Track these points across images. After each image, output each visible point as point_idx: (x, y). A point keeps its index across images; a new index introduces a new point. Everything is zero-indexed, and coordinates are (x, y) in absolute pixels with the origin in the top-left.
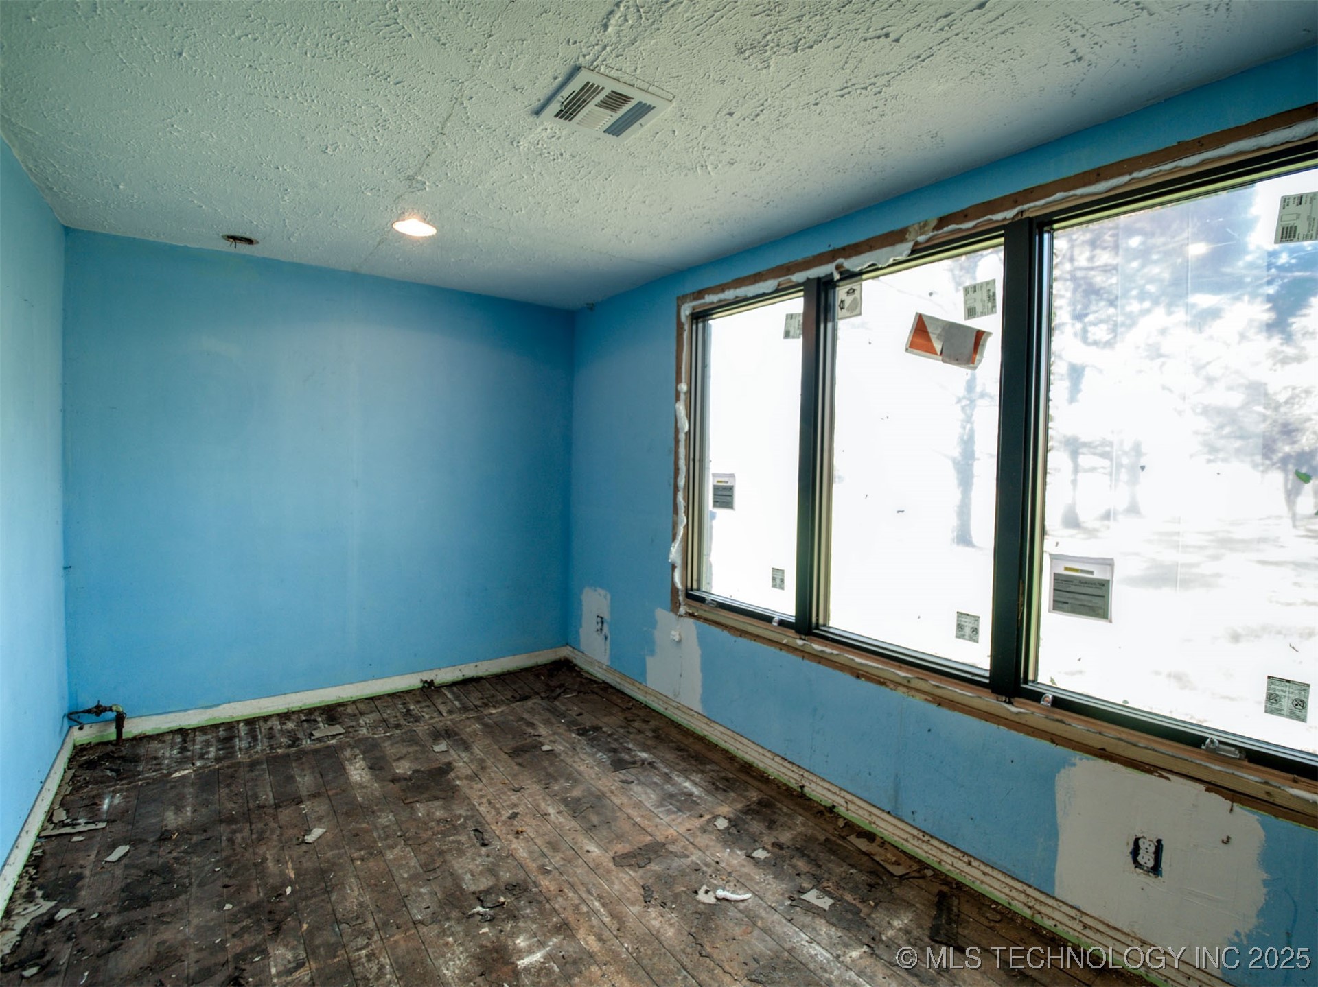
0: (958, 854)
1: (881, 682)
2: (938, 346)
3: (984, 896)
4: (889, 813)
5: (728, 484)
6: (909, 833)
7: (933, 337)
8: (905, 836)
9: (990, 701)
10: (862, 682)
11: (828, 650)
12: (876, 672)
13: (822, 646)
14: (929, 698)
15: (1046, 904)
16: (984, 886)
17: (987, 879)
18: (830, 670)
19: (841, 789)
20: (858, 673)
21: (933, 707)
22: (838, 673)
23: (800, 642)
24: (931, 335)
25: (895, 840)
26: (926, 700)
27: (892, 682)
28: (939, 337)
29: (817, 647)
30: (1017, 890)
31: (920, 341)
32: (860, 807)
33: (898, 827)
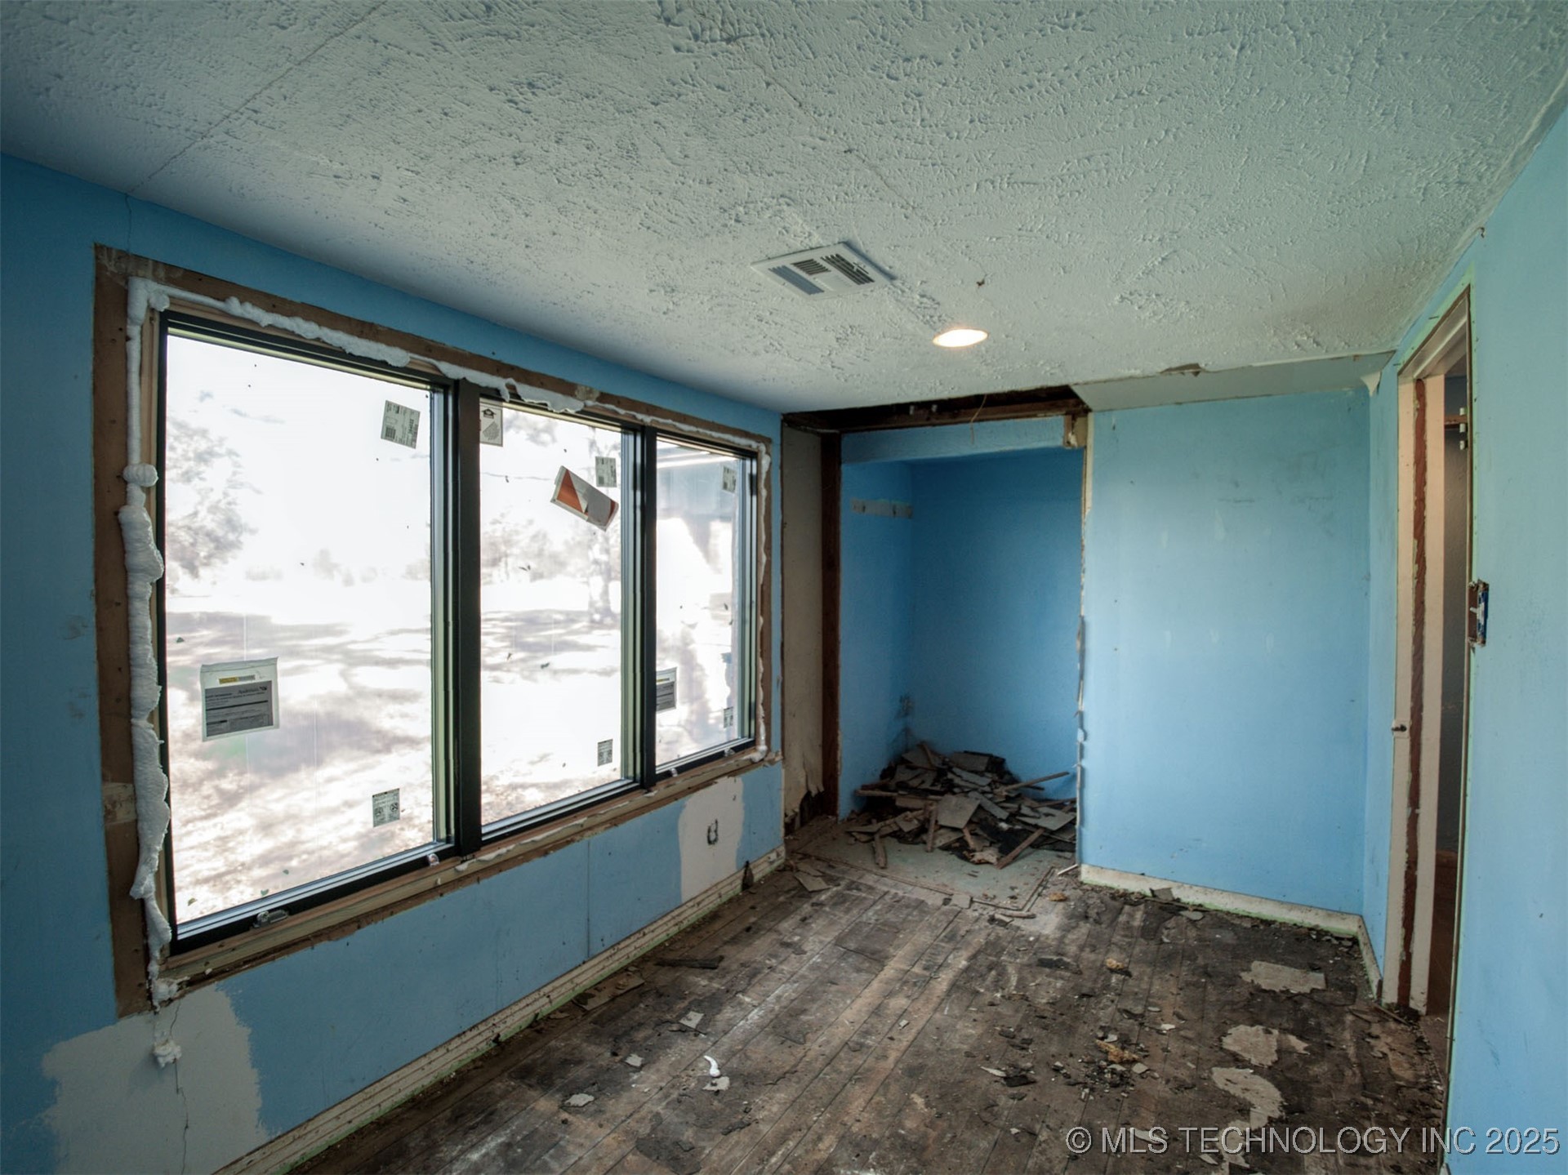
0: (638, 935)
1: (567, 841)
2: (584, 505)
3: (655, 948)
4: (584, 963)
5: (257, 680)
6: (600, 962)
7: (580, 496)
8: (601, 967)
9: (640, 799)
10: (553, 855)
11: (503, 850)
12: (558, 837)
13: (493, 851)
14: (608, 825)
15: (682, 912)
16: (656, 940)
17: (656, 933)
18: (516, 869)
19: (539, 990)
20: (543, 851)
21: (613, 830)
22: (525, 865)
23: (463, 867)
24: (578, 493)
25: (598, 978)
26: (606, 828)
27: (576, 834)
28: (585, 496)
29: (489, 856)
30: (669, 921)
31: (568, 496)
32: (562, 985)
33: (595, 966)
